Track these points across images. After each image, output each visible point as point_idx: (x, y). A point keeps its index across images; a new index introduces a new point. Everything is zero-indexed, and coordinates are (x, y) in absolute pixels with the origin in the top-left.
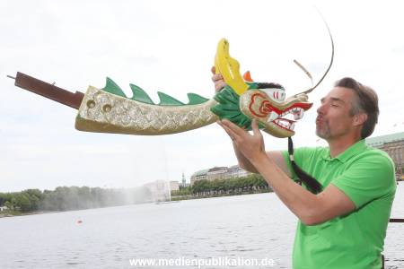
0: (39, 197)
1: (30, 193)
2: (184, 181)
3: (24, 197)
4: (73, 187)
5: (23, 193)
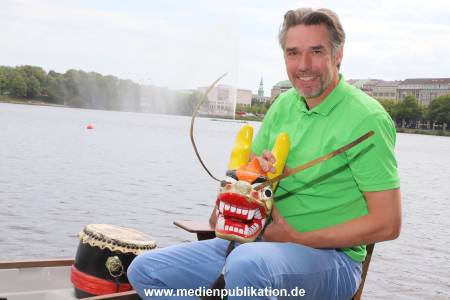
0: (40, 80)
1: (28, 71)
2: (261, 92)
3: (19, 76)
4: (93, 73)
5: (17, 69)
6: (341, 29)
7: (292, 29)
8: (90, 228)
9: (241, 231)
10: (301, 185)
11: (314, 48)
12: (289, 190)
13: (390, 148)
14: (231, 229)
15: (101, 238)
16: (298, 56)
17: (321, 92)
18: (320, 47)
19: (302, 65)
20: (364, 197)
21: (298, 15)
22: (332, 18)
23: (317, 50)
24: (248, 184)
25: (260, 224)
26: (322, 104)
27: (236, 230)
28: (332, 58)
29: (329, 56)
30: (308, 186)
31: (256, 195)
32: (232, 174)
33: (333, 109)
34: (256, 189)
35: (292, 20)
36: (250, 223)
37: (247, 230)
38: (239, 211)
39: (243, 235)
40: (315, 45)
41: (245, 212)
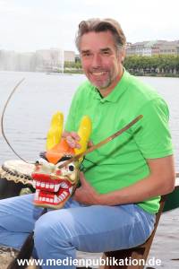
6: (122, 34)
7: (85, 36)
8: (7, 165)
9: (51, 201)
10: (102, 157)
11: (104, 50)
12: (95, 161)
13: (165, 125)
14: (44, 199)
15: (15, 174)
16: (91, 57)
17: (110, 83)
18: (108, 49)
19: (95, 64)
20: (147, 163)
21: (89, 24)
22: (116, 26)
23: (106, 51)
24: (53, 165)
25: (68, 192)
26: (112, 93)
27: (48, 200)
28: (117, 57)
29: (114, 56)
30: (108, 157)
31: (59, 173)
32: (43, 156)
33: (120, 98)
34: (60, 167)
35: (84, 29)
36: (58, 194)
37: (56, 199)
38: (47, 186)
39: (53, 203)
40: (104, 48)
41: (52, 187)
